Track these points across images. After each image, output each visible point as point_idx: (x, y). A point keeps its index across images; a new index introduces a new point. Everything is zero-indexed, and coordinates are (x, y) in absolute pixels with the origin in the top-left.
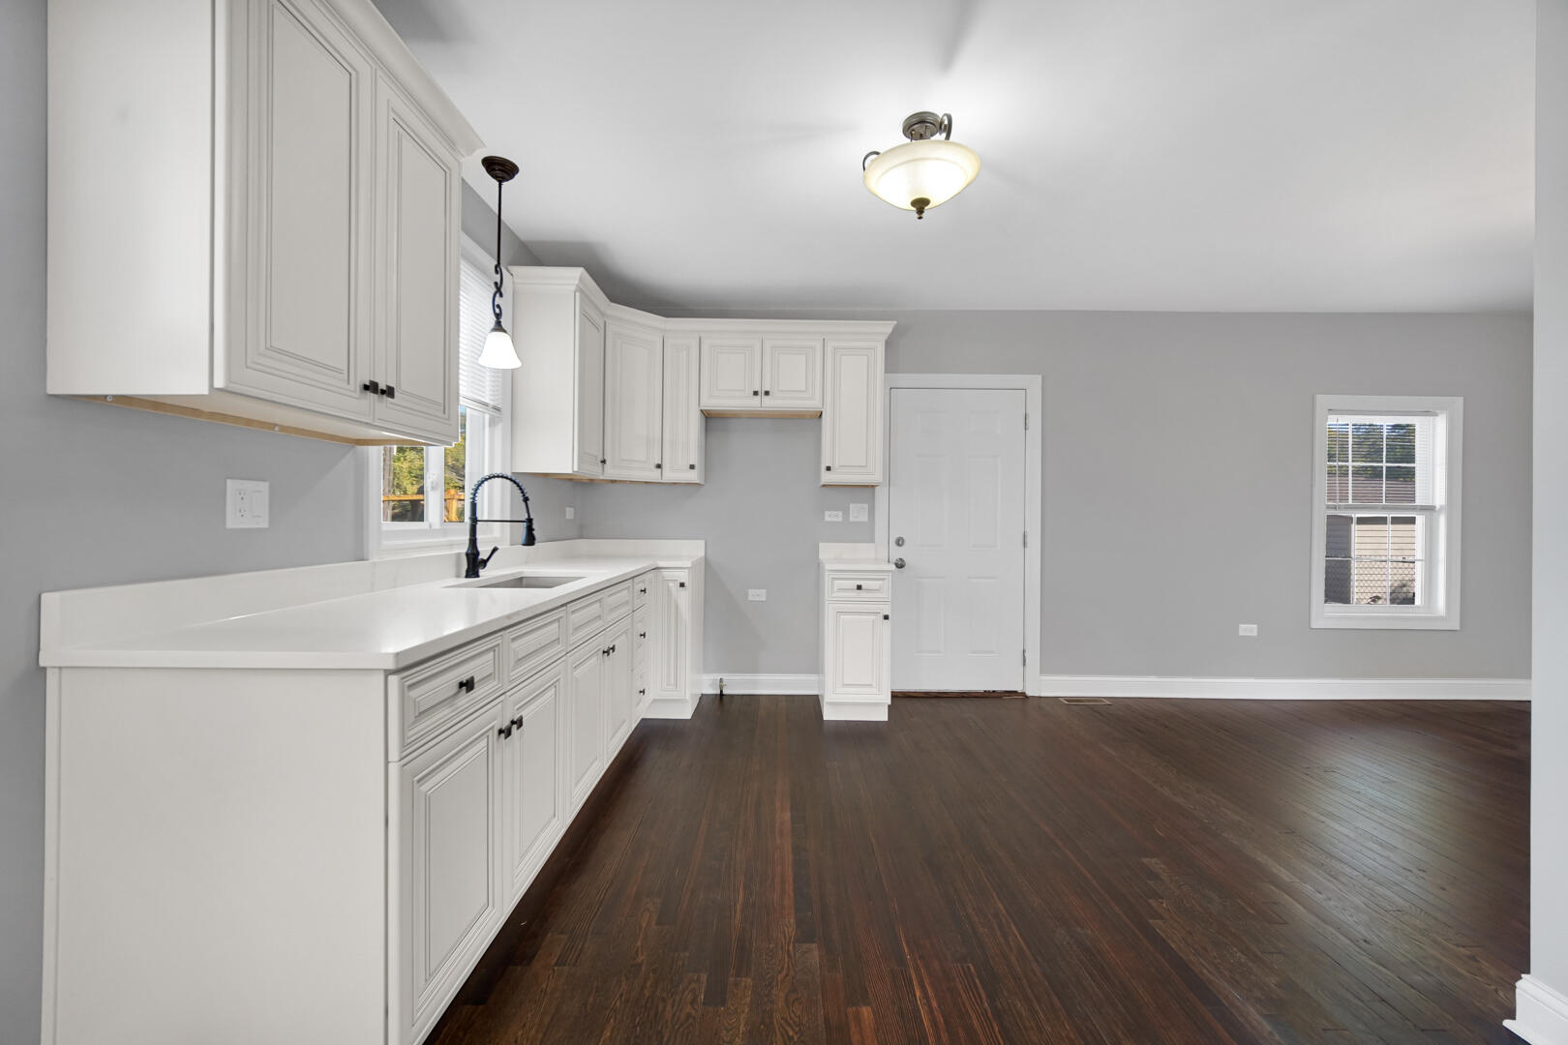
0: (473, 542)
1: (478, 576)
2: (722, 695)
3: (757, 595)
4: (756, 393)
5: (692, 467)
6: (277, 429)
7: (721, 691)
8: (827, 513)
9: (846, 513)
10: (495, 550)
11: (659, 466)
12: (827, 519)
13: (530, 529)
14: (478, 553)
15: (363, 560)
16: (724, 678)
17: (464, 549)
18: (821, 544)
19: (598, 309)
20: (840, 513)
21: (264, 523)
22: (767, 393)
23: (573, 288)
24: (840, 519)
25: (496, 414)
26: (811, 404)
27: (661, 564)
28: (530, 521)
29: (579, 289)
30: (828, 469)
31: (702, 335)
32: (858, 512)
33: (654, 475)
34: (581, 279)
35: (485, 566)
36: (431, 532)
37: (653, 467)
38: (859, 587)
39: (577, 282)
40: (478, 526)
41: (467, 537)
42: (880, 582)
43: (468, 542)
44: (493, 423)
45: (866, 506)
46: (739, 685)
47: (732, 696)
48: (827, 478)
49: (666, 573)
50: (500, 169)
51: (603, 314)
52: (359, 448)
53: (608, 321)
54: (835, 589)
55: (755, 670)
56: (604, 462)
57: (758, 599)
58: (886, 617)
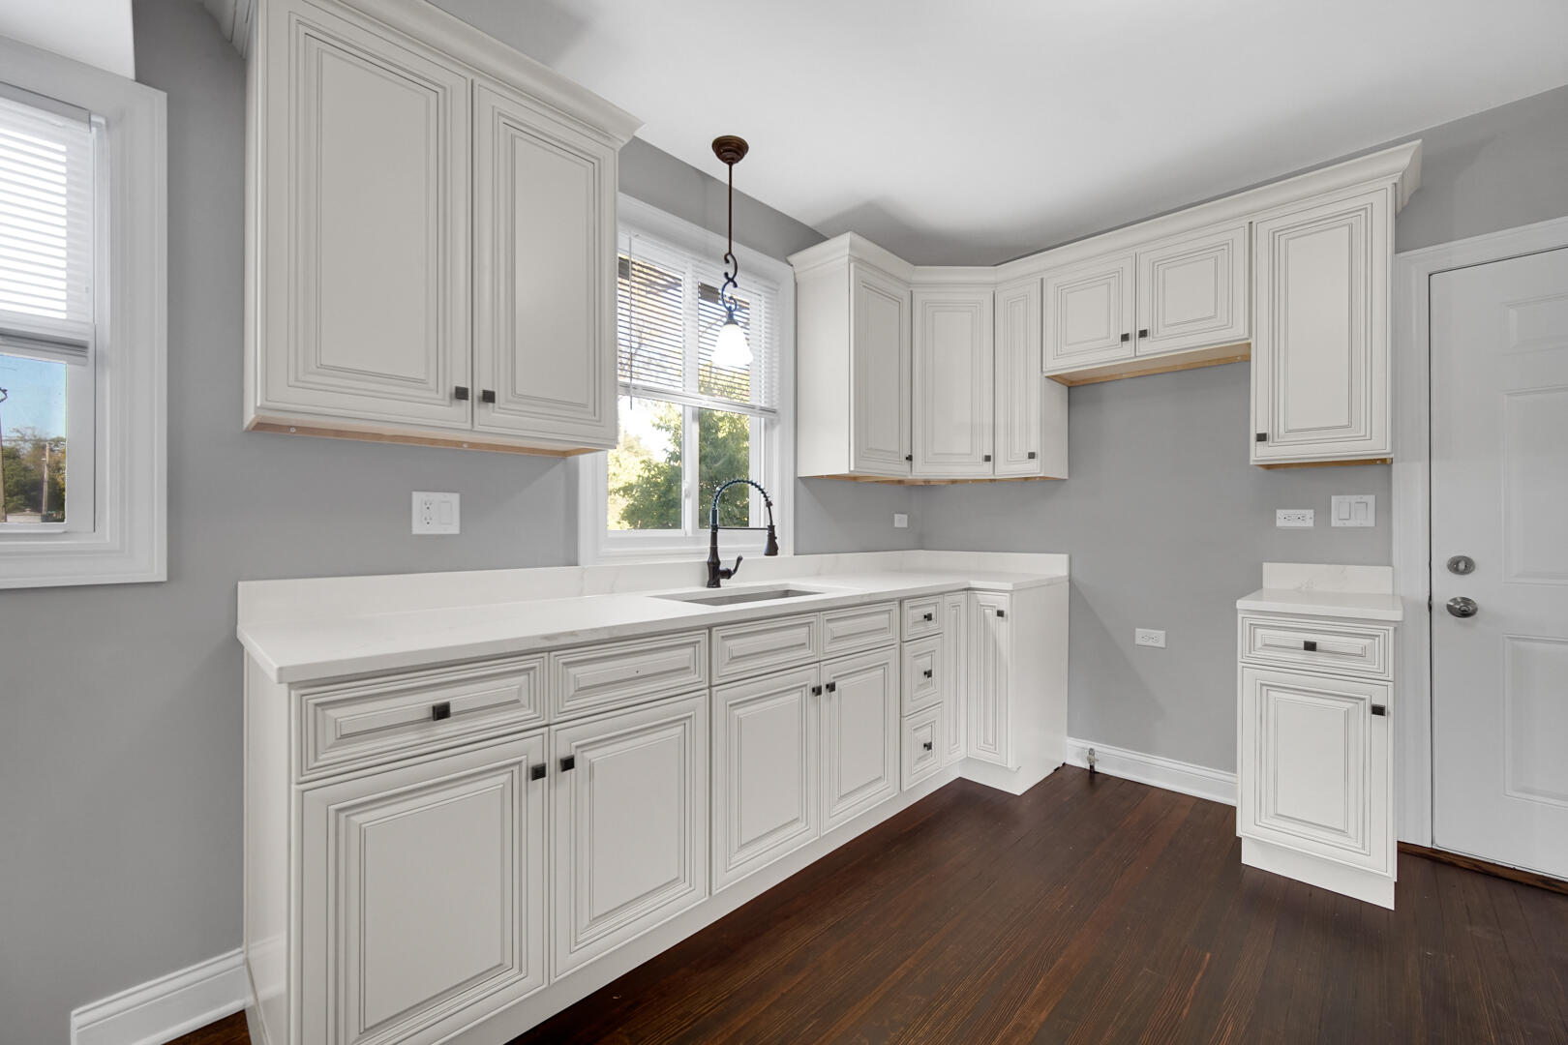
0: (714, 551)
1: (719, 586)
2: (1092, 772)
3: (1150, 637)
4: (1125, 338)
5: (1032, 456)
6: (465, 446)
7: (1092, 767)
8: (1280, 513)
9: (1323, 511)
10: (739, 560)
11: (988, 458)
12: (1280, 523)
13: (772, 537)
14: (719, 563)
15: (577, 565)
16: (1096, 748)
17: (706, 558)
18: (1266, 566)
19: (899, 279)
20: (1309, 513)
21: (454, 529)
22: (1143, 334)
23: (846, 259)
24: (1309, 523)
25: (771, 416)
26: (1227, 333)
27: (975, 584)
28: (771, 528)
29: (853, 259)
30: (1262, 438)
31: (1045, 276)
32: (1350, 510)
33: (984, 471)
34: (852, 246)
35: (729, 577)
36: (685, 540)
37: (980, 459)
38: (1310, 647)
39: (847, 251)
40: (718, 534)
41: (708, 546)
42: (1367, 642)
43: (709, 550)
44: (769, 426)
45: (1371, 499)
46: (1118, 763)
47: (1107, 777)
48: (1260, 453)
49: (980, 596)
50: (730, 149)
51: (908, 284)
52: (570, 458)
53: (914, 290)
54: (1259, 644)
55: (1147, 747)
56: (910, 458)
57: (1150, 643)
58: (1378, 710)
